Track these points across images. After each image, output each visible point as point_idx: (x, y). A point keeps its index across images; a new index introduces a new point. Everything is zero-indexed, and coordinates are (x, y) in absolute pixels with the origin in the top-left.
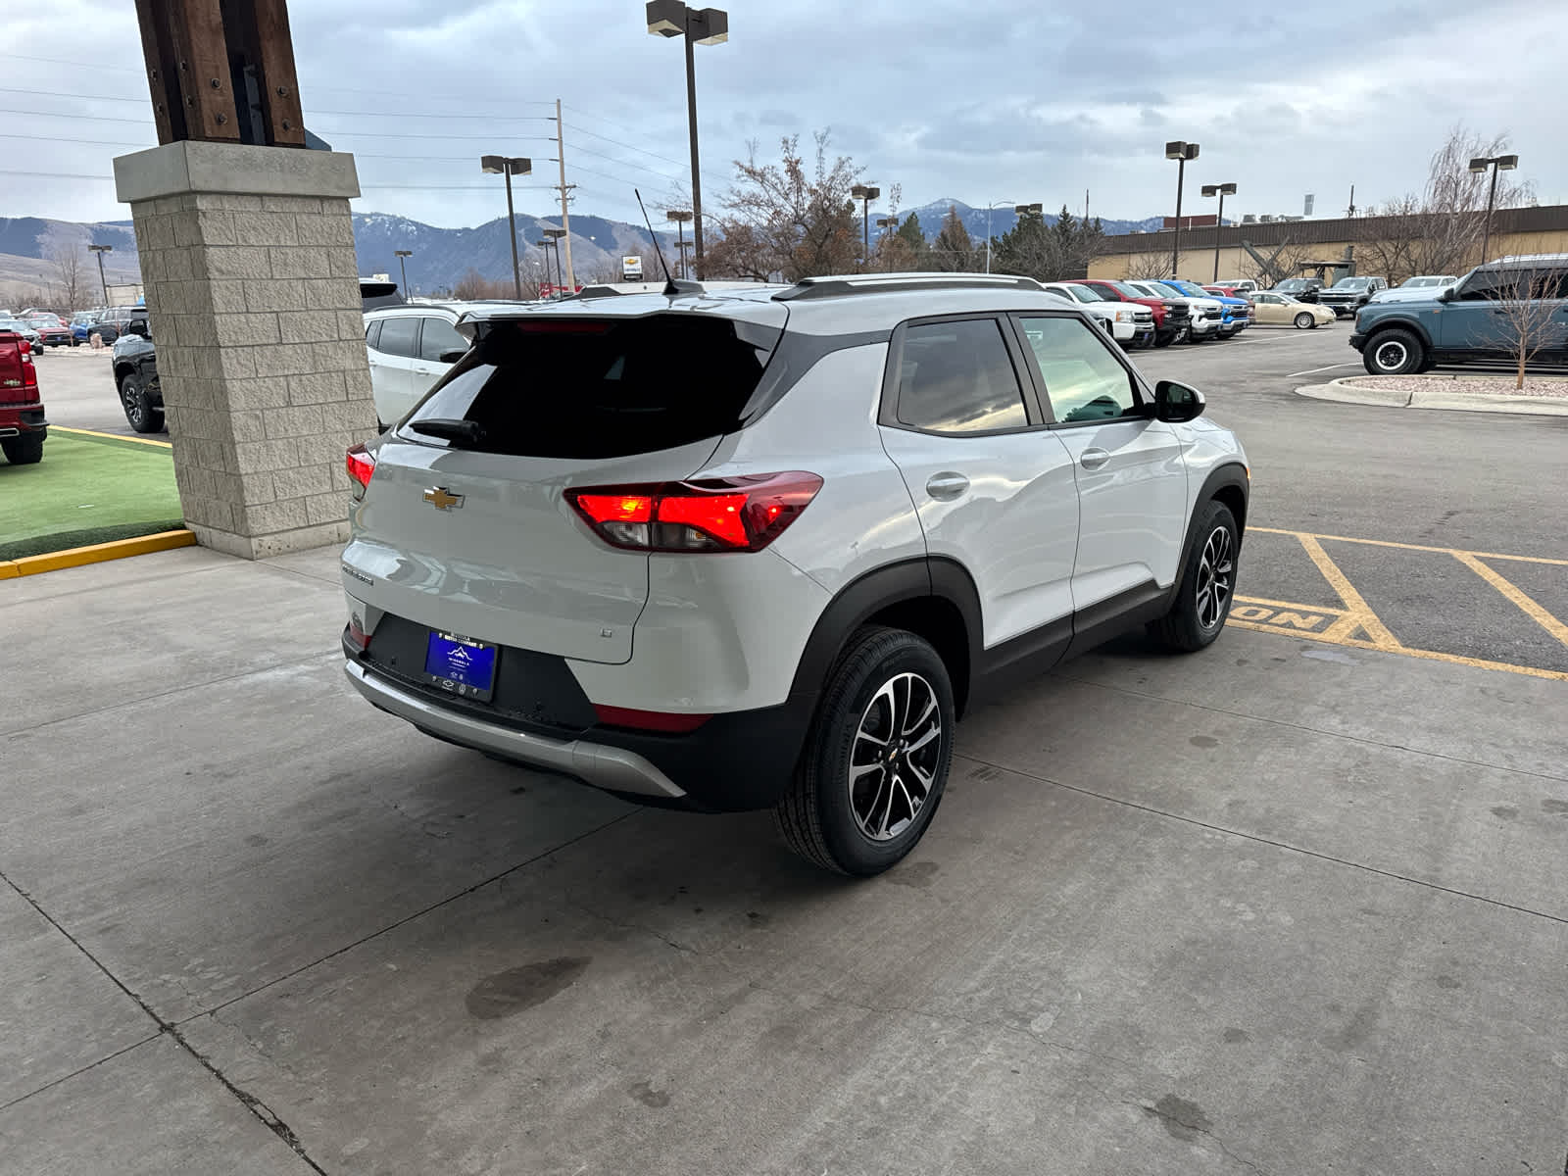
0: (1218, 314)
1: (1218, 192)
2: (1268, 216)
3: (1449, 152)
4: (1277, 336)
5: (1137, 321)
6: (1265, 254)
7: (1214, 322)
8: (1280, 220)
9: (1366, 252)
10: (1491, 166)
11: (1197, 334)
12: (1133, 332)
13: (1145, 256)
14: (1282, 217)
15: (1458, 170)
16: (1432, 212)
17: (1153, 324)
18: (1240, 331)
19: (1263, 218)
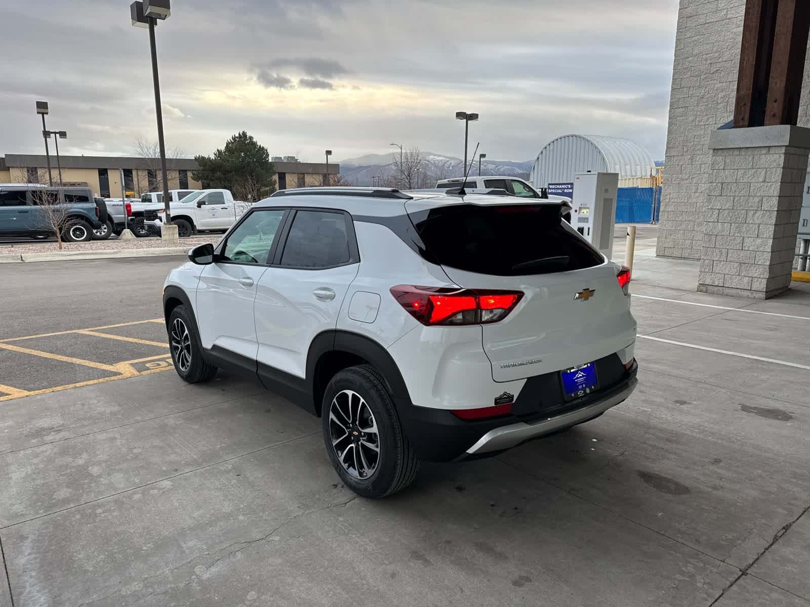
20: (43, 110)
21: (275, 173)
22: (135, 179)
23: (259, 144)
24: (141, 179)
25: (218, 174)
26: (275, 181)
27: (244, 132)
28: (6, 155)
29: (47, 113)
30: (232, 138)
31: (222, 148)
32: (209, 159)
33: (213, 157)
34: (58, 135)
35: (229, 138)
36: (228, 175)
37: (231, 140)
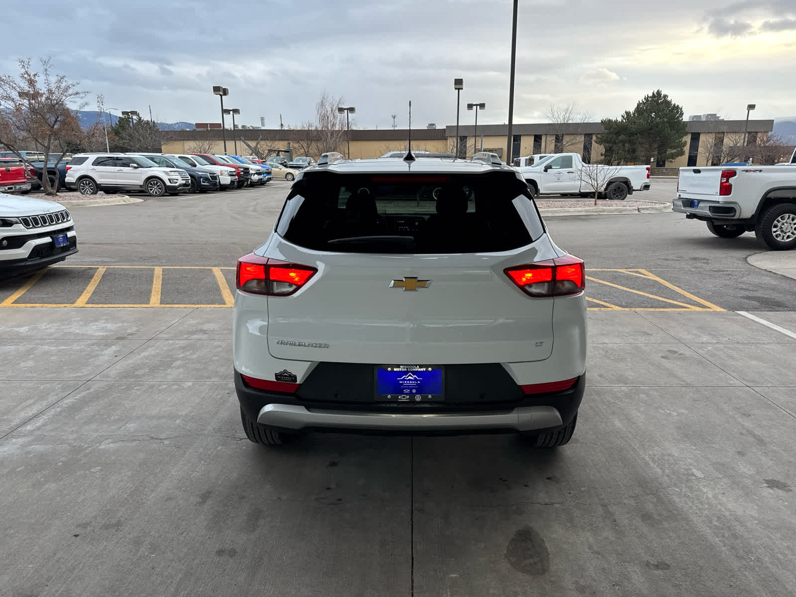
0: (261, 173)
1: (231, 112)
2: (245, 126)
3: (322, 104)
4: (282, 184)
5: (231, 175)
6: (253, 144)
7: (261, 177)
8: (251, 128)
9: (296, 145)
10: (346, 111)
11: (254, 182)
12: (230, 181)
13: (197, 142)
14: (251, 126)
15: (327, 112)
16: (320, 129)
17: (237, 177)
18: (269, 181)
19: (243, 126)
20: (458, 87)
21: (686, 134)
22: (543, 144)
23: (673, 103)
24: (548, 142)
25: (622, 137)
26: (686, 142)
27: (658, 91)
28: (447, 126)
29: (462, 89)
30: (645, 98)
31: (632, 109)
32: (616, 121)
33: (620, 119)
34: (478, 107)
35: (641, 98)
36: (632, 138)
37: (644, 100)
